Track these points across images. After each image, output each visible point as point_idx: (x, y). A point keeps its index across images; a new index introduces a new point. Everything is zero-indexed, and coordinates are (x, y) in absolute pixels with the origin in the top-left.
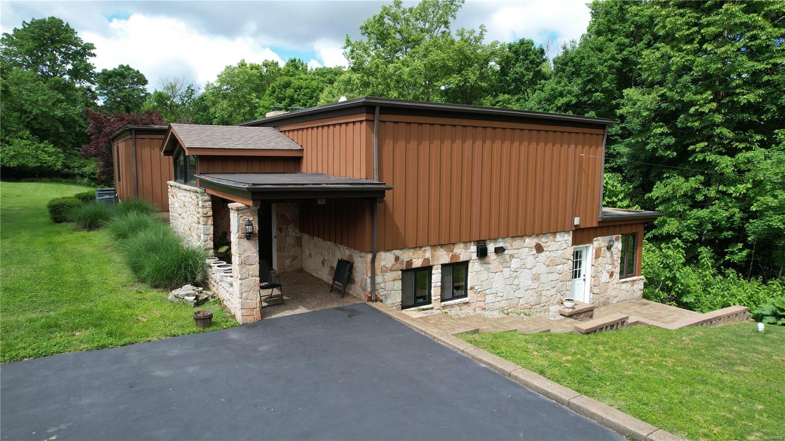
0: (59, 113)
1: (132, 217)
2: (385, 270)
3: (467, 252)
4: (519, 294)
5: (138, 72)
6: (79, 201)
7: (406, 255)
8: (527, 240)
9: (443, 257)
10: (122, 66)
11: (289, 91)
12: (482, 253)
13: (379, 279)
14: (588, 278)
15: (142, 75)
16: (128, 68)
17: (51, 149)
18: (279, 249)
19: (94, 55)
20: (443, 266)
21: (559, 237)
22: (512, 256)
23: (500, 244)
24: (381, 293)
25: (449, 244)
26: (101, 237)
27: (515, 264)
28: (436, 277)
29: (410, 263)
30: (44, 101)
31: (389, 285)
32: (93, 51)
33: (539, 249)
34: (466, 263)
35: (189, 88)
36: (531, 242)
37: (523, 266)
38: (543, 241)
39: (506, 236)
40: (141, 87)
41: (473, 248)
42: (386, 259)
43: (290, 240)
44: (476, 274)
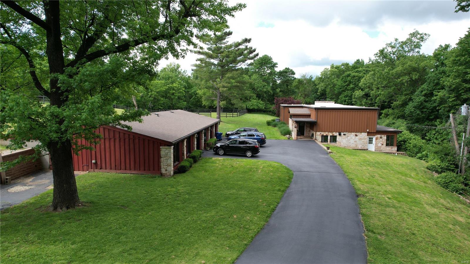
0: (265, 90)
1: (282, 125)
2: (318, 135)
3: (337, 134)
4: (350, 144)
5: (292, 70)
6: (272, 121)
7: (322, 133)
8: (353, 133)
9: (331, 134)
10: (286, 68)
11: (349, 78)
12: (340, 135)
13: (317, 136)
14: (374, 144)
15: (293, 71)
16: (288, 69)
17: (262, 102)
18: (306, 132)
19: (277, 67)
20: (330, 136)
21: (362, 133)
22: (348, 136)
23: (345, 133)
24: (317, 139)
25: (332, 132)
26: (276, 128)
27: (349, 138)
28: (329, 138)
29: (323, 134)
30: (260, 86)
31: (319, 138)
32: (277, 65)
33: (356, 135)
34: (336, 136)
35: (310, 76)
36: (354, 134)
37: (351, 138)
38: (357, 134)
39: (346, 132)
40: (293, 76)
41: (338, 133)
42: (318, 133)
43: (308, 130)
44: (338, 138)
